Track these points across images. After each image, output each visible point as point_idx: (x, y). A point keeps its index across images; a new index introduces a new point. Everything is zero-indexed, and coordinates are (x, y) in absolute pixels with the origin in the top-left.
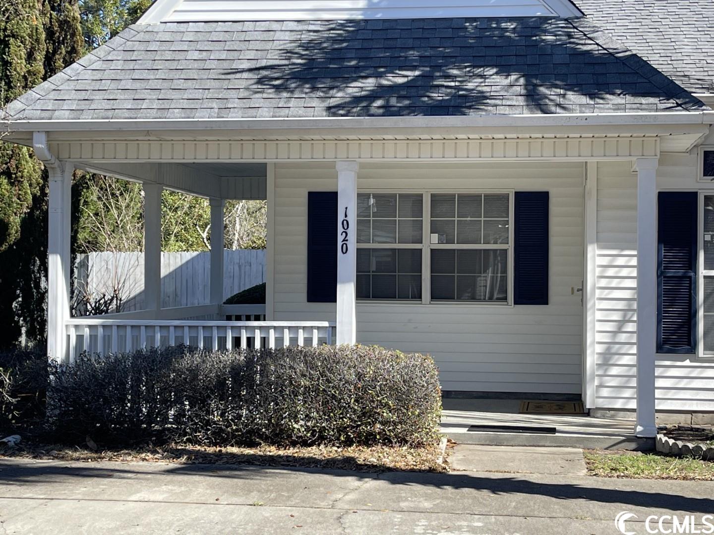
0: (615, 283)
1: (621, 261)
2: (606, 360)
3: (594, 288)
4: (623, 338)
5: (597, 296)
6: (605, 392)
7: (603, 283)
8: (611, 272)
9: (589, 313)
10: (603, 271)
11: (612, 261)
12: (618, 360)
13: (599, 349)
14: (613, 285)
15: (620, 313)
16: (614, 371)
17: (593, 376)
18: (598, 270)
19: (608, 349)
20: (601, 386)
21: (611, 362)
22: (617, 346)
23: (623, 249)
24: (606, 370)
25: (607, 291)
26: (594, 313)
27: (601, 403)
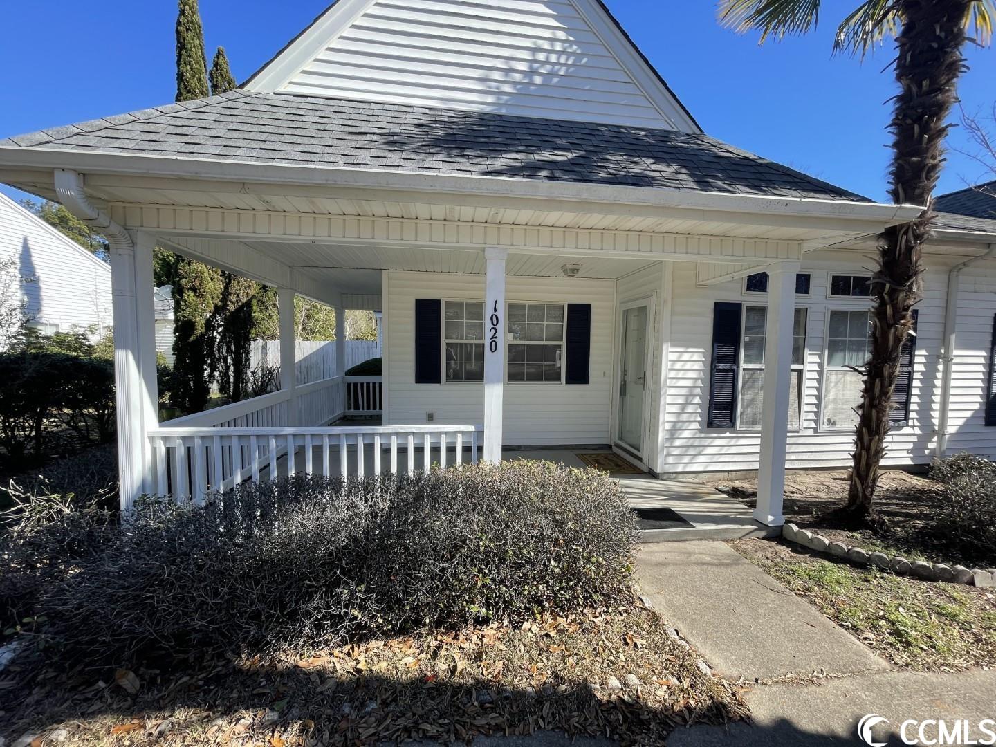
0: (681, 374)
1: (686, 357)
2: (673, 434)
3: (667, 378)
4: (684, 417)
5: (668, 385)
6: (670, 460)
7: (672, 374)
8: (678, 365)
9: (662, 399)
10: (672, 365)
11: (680, 357)
12: (680, 434)
13: (668, 426)
14: (680, 376)
15: (684, 397)
16: (678, 443)
17: (663, 447)
18: (669, 363)
19: (674, 426)
20: (668, 455)
21: (676, 436)
22: (680, 423)
23: (688, 347)
24: (672, 442)
25: (675, 380)
26: (665, 398)
27: (668, 468)
